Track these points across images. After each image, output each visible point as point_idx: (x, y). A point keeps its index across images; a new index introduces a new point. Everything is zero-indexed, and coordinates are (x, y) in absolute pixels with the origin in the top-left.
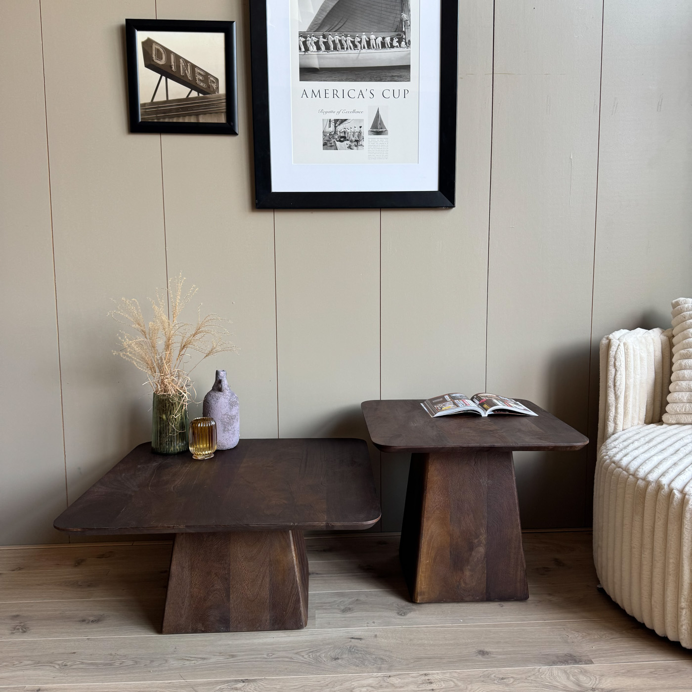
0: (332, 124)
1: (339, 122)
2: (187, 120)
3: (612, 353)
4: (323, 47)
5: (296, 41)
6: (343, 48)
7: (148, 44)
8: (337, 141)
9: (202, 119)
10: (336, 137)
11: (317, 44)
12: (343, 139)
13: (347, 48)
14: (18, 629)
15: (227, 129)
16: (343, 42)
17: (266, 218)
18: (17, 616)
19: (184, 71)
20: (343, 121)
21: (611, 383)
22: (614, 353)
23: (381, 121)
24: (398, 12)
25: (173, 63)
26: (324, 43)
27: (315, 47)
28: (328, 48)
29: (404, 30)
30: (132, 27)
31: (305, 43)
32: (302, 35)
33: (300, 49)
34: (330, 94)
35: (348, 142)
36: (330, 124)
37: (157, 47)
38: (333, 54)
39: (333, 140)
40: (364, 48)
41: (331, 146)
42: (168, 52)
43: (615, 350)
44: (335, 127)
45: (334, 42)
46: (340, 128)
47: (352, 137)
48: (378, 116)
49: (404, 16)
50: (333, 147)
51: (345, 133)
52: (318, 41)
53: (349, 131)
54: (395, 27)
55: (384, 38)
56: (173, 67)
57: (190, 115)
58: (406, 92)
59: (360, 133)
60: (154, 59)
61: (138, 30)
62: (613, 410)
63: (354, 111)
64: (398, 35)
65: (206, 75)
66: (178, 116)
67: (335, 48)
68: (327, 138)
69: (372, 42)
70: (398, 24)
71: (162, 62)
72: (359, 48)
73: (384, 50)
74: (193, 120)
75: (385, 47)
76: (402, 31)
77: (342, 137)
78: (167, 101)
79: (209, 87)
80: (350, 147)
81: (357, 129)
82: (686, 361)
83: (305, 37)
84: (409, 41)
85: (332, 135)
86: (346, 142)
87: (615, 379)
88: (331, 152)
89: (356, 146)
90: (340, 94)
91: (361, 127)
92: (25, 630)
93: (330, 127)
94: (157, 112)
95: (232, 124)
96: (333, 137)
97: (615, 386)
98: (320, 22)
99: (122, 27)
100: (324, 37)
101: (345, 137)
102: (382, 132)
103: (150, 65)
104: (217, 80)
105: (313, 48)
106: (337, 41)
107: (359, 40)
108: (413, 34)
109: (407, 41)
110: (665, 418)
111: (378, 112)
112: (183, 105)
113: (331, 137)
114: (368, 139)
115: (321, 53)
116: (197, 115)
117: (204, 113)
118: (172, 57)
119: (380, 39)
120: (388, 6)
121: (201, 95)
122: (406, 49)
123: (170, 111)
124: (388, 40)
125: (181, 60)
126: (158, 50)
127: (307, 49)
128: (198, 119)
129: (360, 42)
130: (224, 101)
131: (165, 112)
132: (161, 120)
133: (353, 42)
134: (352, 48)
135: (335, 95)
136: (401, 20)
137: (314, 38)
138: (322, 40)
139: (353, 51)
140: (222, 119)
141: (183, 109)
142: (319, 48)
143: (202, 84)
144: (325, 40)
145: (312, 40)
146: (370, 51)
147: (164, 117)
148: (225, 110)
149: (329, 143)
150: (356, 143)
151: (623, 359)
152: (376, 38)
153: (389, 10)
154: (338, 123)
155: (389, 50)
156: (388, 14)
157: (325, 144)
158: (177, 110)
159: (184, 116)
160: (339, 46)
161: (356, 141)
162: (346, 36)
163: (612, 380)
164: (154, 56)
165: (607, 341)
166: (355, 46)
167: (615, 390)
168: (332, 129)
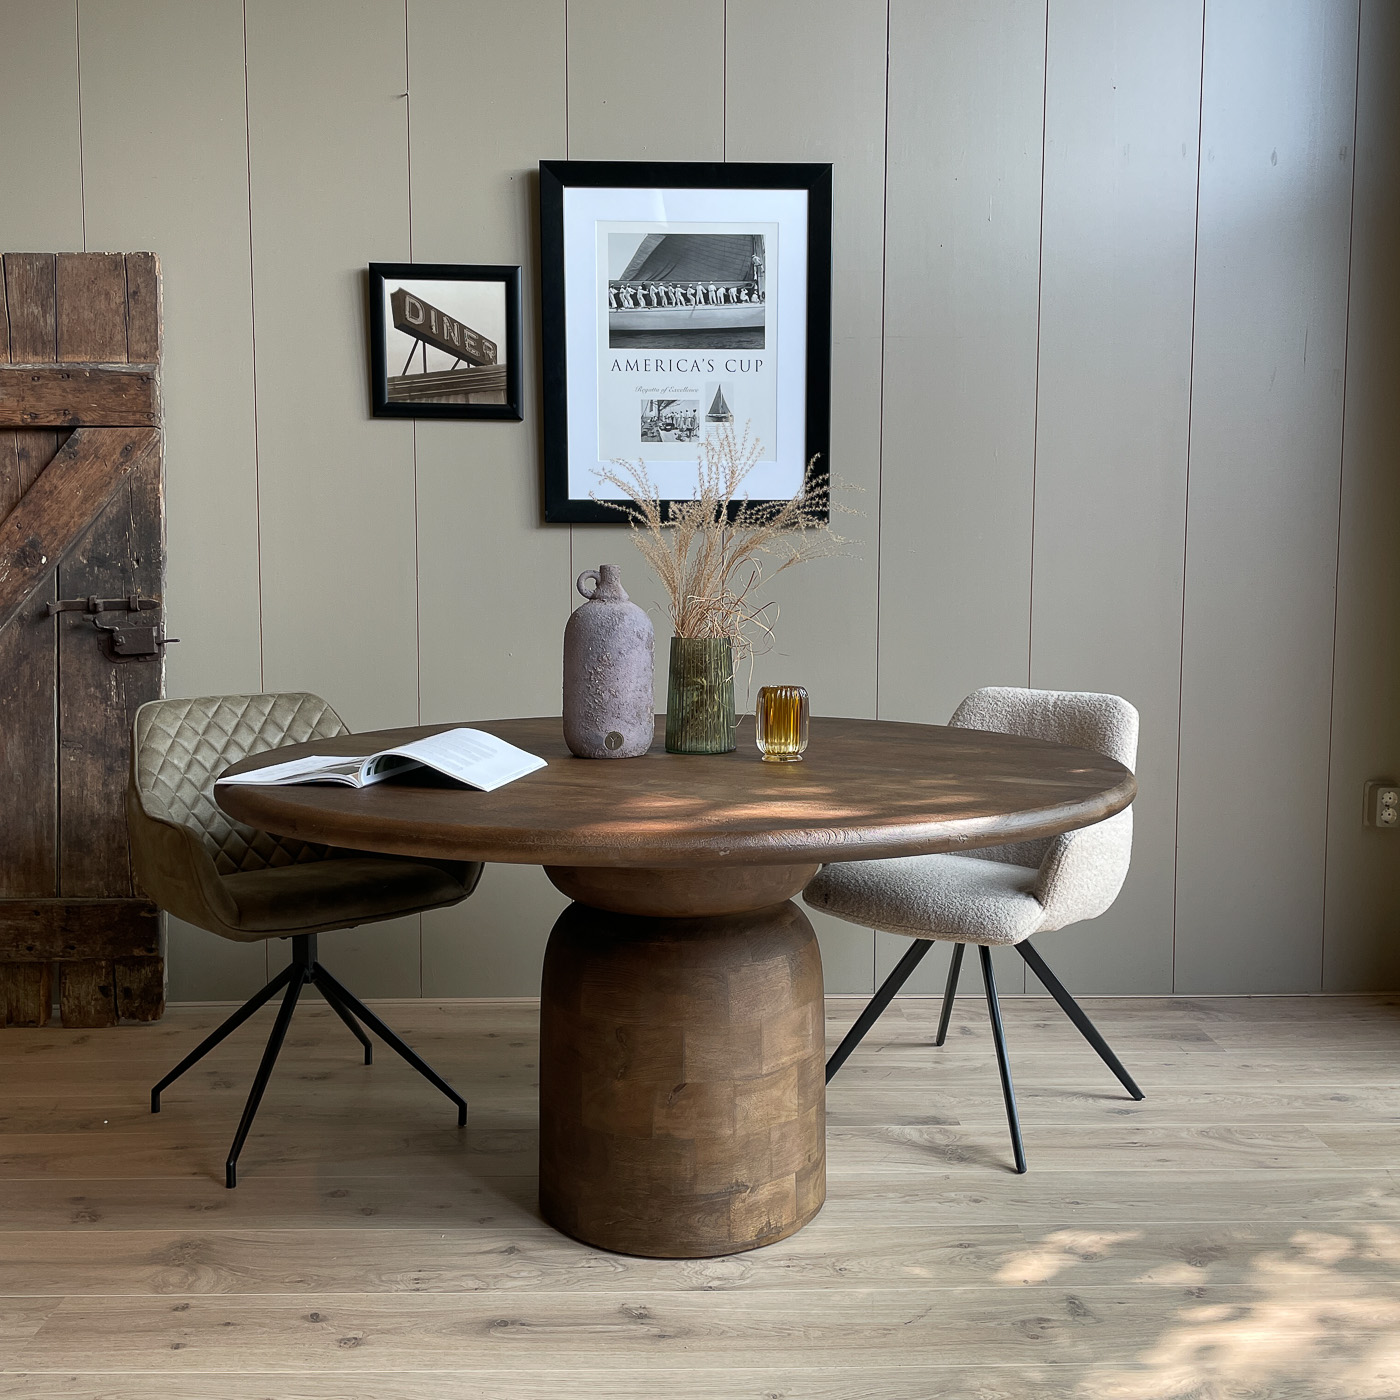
0: (655, 407)
2: (452, 401)
4: (642, 302)
6: (671, 304)
7: (399, 297)
8: (662, 430)
9: (473, 400)
10: (660, 424)
11: (634, 297)
12: (670, 426)
13: (676, 304)
15: (508, 413)
16: (671, 295)
17: (559, 536)
19: (449, 334)
20: (670, 402)
23: (724, 402)
24: (748, 254)
25: (433, 323)
26: (644, 295)
27: (631, 302)
28: (649, 303)
29: (756, 278)
30: (376, 274)
31: (617, 296)
32: (613, 285)
33: (610, 304)
34: (652, 366)
35: (677, 431)
36: (652, 406)
37: (412, 301)
38: (656, 311)
39: (655, 429)
40: (700, 302)
41: (653, 436)
42: (427, 308)
44: (659, 411)
45: (657, 294)
46: (666, 412)
47: (682, 423)
48: (719, 395)
49: (757, 259)
50: (656, 439)
51: (672, 419)
52: (636, 294)
53: (678, 416)
54: (744, 274)
55: (727, 290)
56: (434, 328)
57: (456, 393)
58: (759, 363)
59: (694, 418)
60: (408, 316)
61: (386, 278)
63: (686, 389)
64: (747, 285)
65: (480, 340)
66: (440, 395)
67: (659, 303)
68: (647, 426)
69: (712, 294)
70: (748, 269)
71: (419, 321)
72: (693, 302)
74: (460, 400)
75: (730, 302)
76: (753, 280)
77: (668, 425)
78: (426, 375)
79: (483, 355)
80: (679, 438)
81: (690, 414)
83: (618, 289)
84: (763, 293)
85: (654, 422)
86: (673, 431)
88: (653, 446)
89: (688, 437)
90: (666, 366)
91: (695, 411)
93: (651, 410)
94: (410, 390)
95: (515, 406)
96: (656, 424)
98: (639, 267)
99: (363, 272)
100: (644, 289)
101: (672, 425)
102: (725, 417)
103: (402, 325)
104: (495, 346)
105: (628, 303)
106: (662, 294)
107: (693, 292)
108: (769, 284)
109: (760, 294)
111: (719, 389)
112: (447, 381)
113: (652, 423)
114: (705, 427)
115: (639, 309)
116: (466, 393)
117: (476, 391)
118: (433, 313)
119: (722, 291)
120: (734, 246)
121: (471, 366)
122: (758, 305)
123: (429, 388)
124: (733, 291)
125: (445, 319)
126: (413, 306)
127: (620, 305)
128: (467, 400)
129: (694, 295)
130: (505, 374)
131: (422, 389)
132: (416, 401)
133: (685, 295)
134: (684, 303)
135: (659, 366)
136: (753, 265)
137: (630, 289)
138: (641, 292)
140: (502, 400)
141: (451, 385)
142: (636, 303)
143: (473, 351)
144: (646, 292)
145: (628, 292)
147: (420, 397)
148: (505, 387)
149: (649, 433)
150: (688, 433)
152: (717, 290)
153: (735, 251)
154: (663, 405)
156: (734, 256)
157: (644, 434)
158: (438, 387)
159: (448, 394)
160: (665, 300)
161: (688, 429)
162: (675, 287)
164: (407, 313)
166: (688, 300)
168: (654, 413)
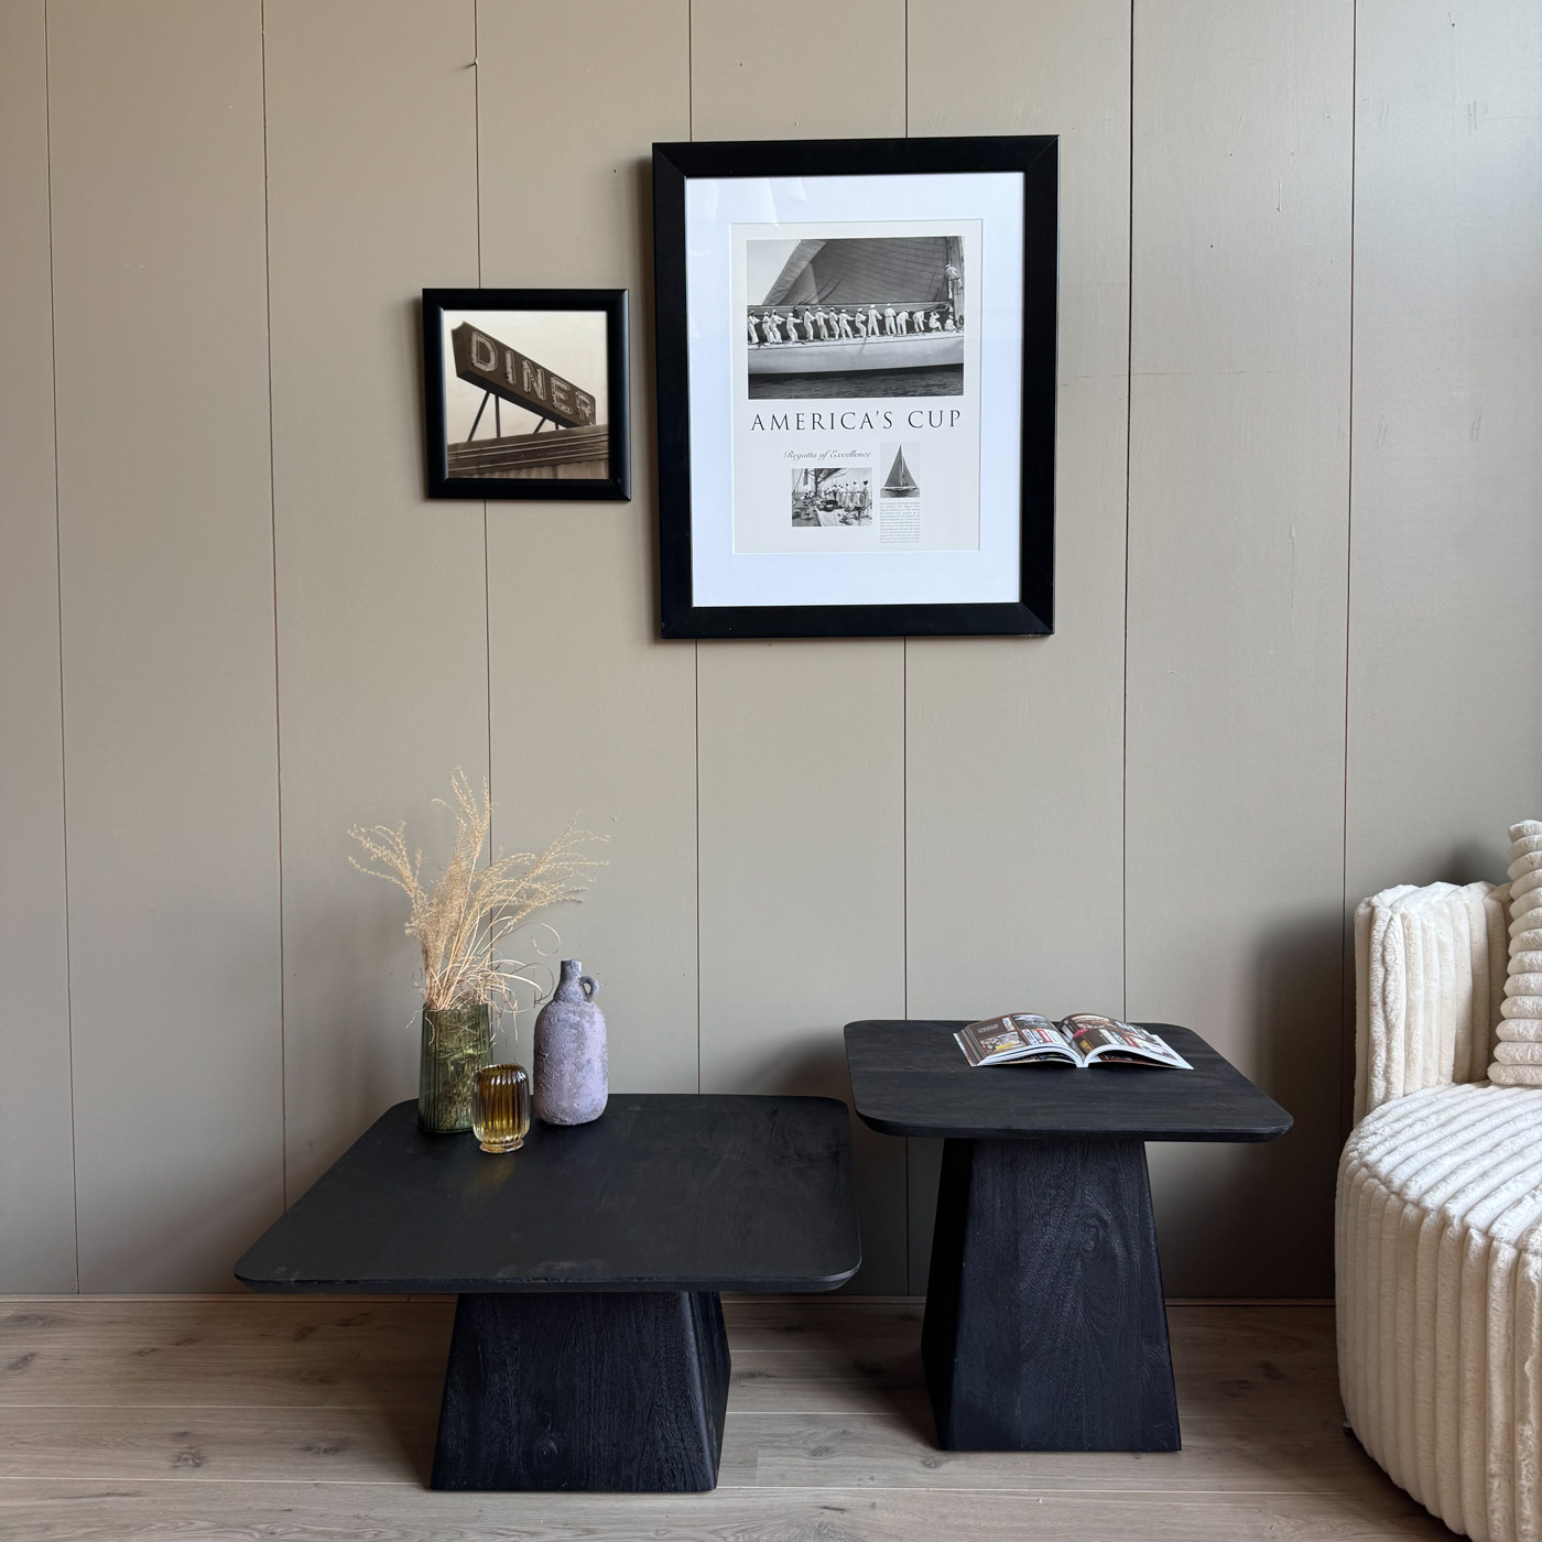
0: (811, 478)
1: (823, 474)
2: (534, 475)
3: (1377, 935)
4: (794, 335)
5: (742, 324)
6: (834, 336)
7: (463, 335)
8: (820, 510)
9: (564, 473)
10: (818, 502)
11: (782, 327)
12: (831, 505)
13: (840, 336)
14: (186, 1460)
15: (611, 490)
16: (833, 323)
17: (681, 657)
18: (184, 1434)
19: (531, 384)
20: (831, 472)
21: (1376, 997)
22: (1382, 935)
23: (906, 469)
24: (940, 263)
25: (509, 370)
26: (795, 325)
27: (778, 335)
28: (803, 337)
29: (950, 297)
30: (434, 302)
31: (758, 327)
32: (754, 312)
33: (750, 338)
34: (807, 422)
35: (842, 512)
36: (806, 477)
37: (480, 339)
39: (812, 509)
40: (873, 333)
41: (809, 519)
42: (501, 349)
43: (1384, 928)
44: (817, 483)
45: (814, 323)
46: (826, 485)
47: (848, 501)
48: (899, 461)
49: (952, 270)
50: (812, 521)
51: (835, 494)
52: (785, 323)
53: (843, 490)
54: (934, 291)
55: (911, 314)
56: (510, 376)
57: (540, 465)
58: (955, 414)
59: (864, 493)
60: (475, 361)
61: (445, 309)
62: (1381, 1053)
63: (853, 454)
64: (938, 307)
65: (572, 391)
66: (519, 468)
67: (817, 336)
68: (800, 505)
69: (890, 322)
70: (939, 285)
71: (490, 367)
72: (863, 333)
73: (913, 337)
74: (546, 474)
75: (914, 331)
76: (947, 300)
77: (829, 502)
78: (499, 440)
79: (577, 412)
80: (845, 521)
81: (859, 487)
82: (1532, 955)
83: (760, 317)
84: (962, 318)
85: (809, 499)
86: (837, 511)
87: (1384, 990)
88: (809, 531)
89: (856, 518)
90: (826, 422)
91: (866, 483)
92: (198, 1462)
93: (806, 483)
94: (478, 461)
95: (619, 481)
96: (812, 502)
97: (1384, 1003)
98: (788, 286)
99: (416, 302)
100: (796, 315)
101: (835, 502)
102: (907, 491)
103: (466, 372)
104: (592, 399)
105: (774, 336)
106: (821, 322)
107: (864, 318)
108: (969, 303)
109: (957, 318)
110: (1493, 1071)
111: (900, 453)
112: (527, 448)
113: (808, 501)
114: (880, 504)
115: (790, 344)
116: (554, 465)
117: (568, 462)
118: (508, 356)
119: (904, 316)
120: (920, 253)
121: (561, 428)
123: (503, 458)
124: (919, 316)
125: (525, 363)
126: (482, 347)
127: (763, 339)
128: (556, 474)
129: (865, 323)
130: (606, 438)
131: (494, 460)
132: (487, 476)
133: (852, 324)
134: (850, 334)
135: (816, 421)
136: (946, 279)
137: (776, 317)
138: (791, 320)
139: (853, 341)
140: (602, 473)
141: (528, 455)
142: (786, 337)
143: (563, 408)
144: (798, 321)
145: (773, 321)
146: (885, 338)
147: (492, 470)
148: (606, 456)
149: (803, 514)
150: (856, 513)
151: (1400, 948)
152: (896, 315)
153: (921, 260)
155: (921, 336)
156: (920, 267)
157: (796, 516)
158: (516, 456)
159: (530, 467)
160: (824, 331)
161: (857, 509)
162: (838, 312)
163: (1379, 990)
164: (474, 356)
165: (1368, 910)
166: (856, 331)
167: (1384, 1011)
168: (810, 487)
